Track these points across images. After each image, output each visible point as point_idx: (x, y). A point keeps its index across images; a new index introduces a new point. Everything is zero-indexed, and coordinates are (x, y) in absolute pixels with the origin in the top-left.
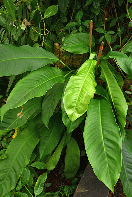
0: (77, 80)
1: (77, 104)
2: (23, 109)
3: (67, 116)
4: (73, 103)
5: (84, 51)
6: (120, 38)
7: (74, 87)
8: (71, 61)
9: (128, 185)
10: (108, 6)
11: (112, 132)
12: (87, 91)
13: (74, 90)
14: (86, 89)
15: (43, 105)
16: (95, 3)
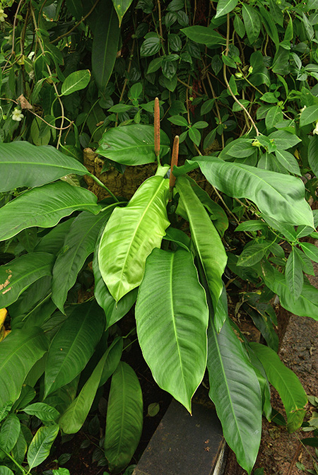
0: (127, 215)
1: (127, 263)
2: (10, 276)
3: (106, 288)
4: (119, 262)
5: (143, 161)
6: (223, 137)
7: (122, 229)
8: (119, 185)
9: (236, 428)
10: (196, 76)
11: (190, 301)
12: (148, 234)
13: (120, 235)
14: (145, 231)
15: (55, 270)
16: (165, 69)
